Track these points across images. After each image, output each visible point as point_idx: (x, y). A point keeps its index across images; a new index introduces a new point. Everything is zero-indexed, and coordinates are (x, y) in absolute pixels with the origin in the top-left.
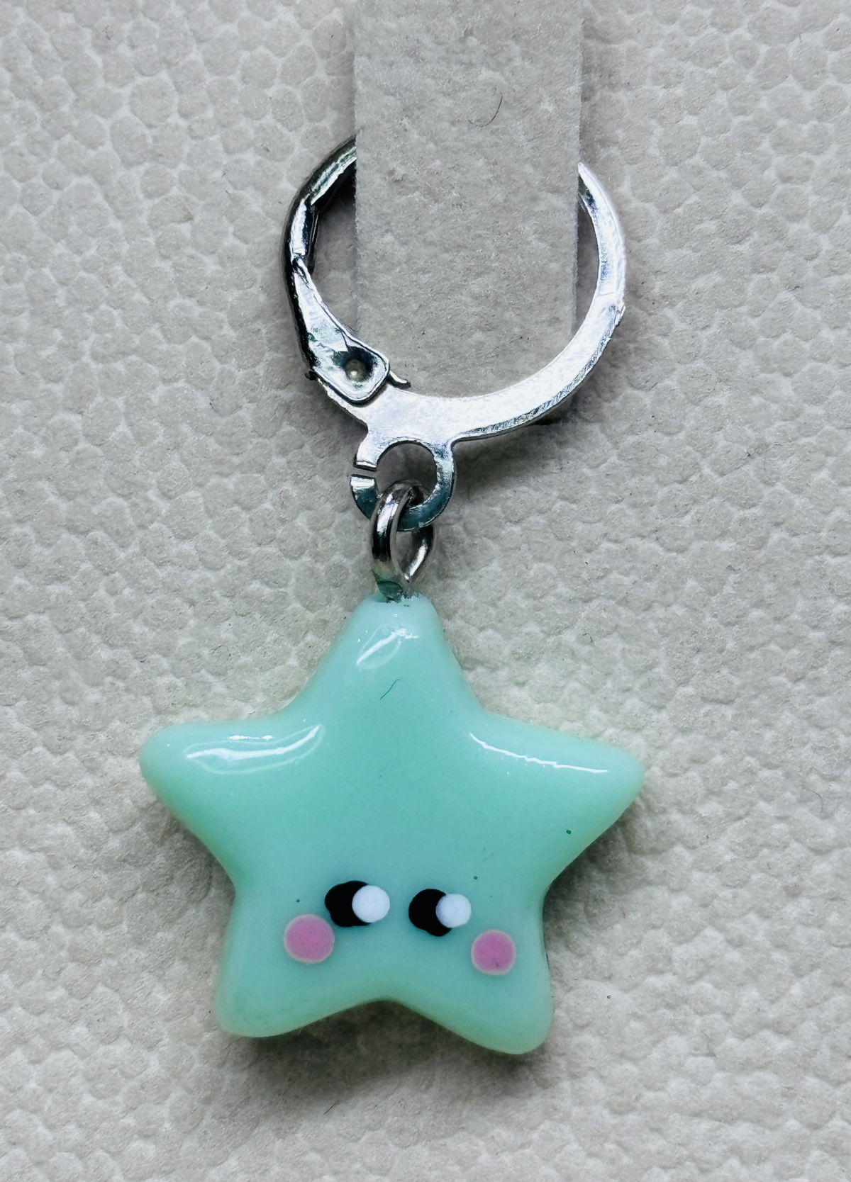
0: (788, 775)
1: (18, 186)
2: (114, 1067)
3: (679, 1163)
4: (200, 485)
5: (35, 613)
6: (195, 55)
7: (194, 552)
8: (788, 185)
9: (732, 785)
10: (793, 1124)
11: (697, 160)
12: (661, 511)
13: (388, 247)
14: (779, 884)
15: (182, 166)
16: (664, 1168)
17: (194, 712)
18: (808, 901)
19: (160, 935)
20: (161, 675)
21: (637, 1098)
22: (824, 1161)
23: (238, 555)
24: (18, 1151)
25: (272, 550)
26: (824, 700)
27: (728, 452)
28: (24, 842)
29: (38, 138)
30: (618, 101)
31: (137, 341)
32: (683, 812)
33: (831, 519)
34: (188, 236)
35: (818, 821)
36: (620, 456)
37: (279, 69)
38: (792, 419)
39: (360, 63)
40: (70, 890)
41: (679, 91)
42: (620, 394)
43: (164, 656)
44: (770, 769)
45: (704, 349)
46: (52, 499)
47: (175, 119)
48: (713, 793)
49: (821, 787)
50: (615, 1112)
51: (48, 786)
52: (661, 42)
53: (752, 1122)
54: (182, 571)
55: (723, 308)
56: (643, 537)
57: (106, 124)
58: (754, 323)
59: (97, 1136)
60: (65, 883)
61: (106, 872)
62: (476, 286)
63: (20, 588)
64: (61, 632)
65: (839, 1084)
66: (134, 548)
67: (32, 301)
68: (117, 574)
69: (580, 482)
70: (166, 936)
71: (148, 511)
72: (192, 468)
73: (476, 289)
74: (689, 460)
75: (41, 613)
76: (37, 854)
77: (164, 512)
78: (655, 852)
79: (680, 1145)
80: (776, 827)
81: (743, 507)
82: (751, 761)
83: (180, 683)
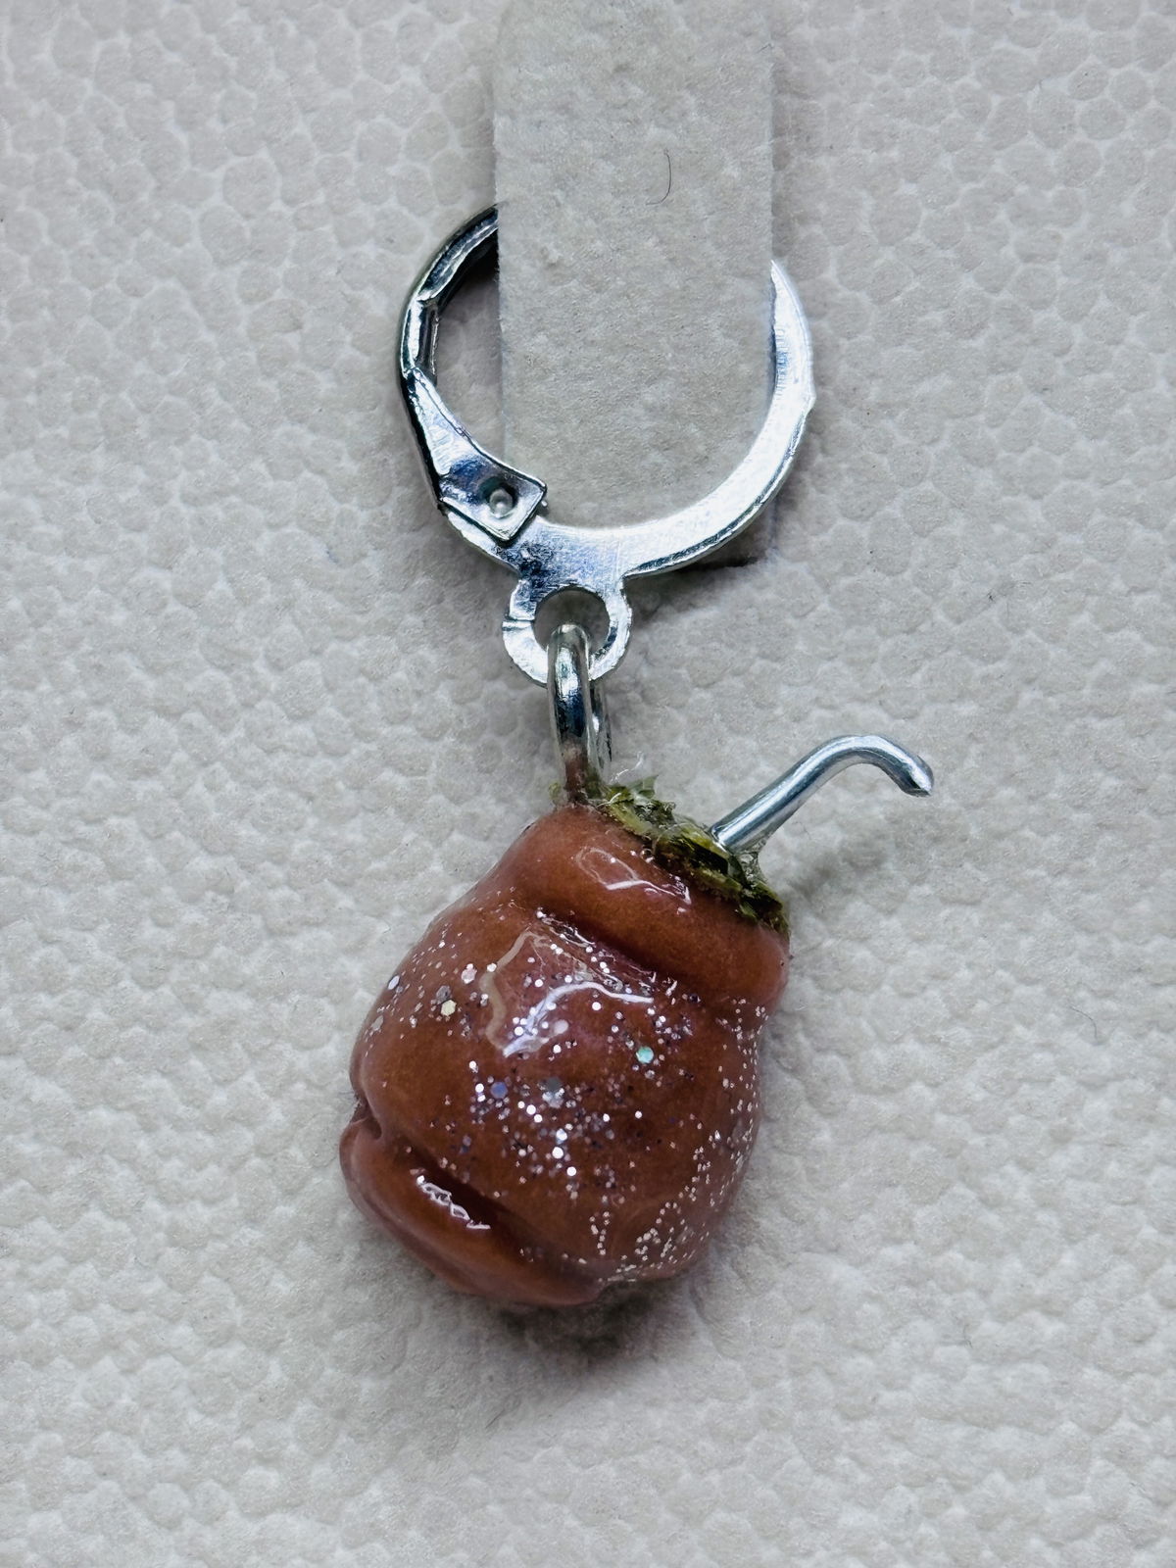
0: (1051, 993)
1: (89, 294)
2: (225, 1375)
3: (929, 1479)
4: (317, 653)
5: (116, 813)
6: (301, 128)
7: (311, 735)
8: (1030, 265)
9: (981, 1006)
10: (1069, 1428)
11: (917, 237)
12: (883, 669)
13: (541, 350)
14: (1043, 1127)
15: (287, 264)
16: (911, 1486)
17: (315, 932)
18: (1080, 1148)
19: (280, 1209)
20: (273, 887)
21: (874, 1399)
22: (1108, 1474)
23: (365, 737)
24: (107, 1484)
25: (407, 730)
26: (1092, 897)
27: (965, 594)
28: (110, 1098)
29: (112, 235)
30: (819, 169)
31: (236, 479)
32: (922, 1041)
33: (1093, 674)
34: (297, 348)
35: (1089, 1049)
36: (832, 603)
37: (403, 142)
38: (1042, 551)
39: (500, 123)
40: (167, 1155)
41: (894, 154)
42: (830, 526)
43: (278, 863)
44: (1028, 985)
45: (932, 469)
46: (137, 675)
47: (277, 206)
48: (959, 1017)
49: (1092, 1006)
50: (848, 1418)
51: (139, 1029)
52: (870, 96)
53: (1020, 1427)
54: (297, 758)
55: (954, 417)
56: (863, 701)
57: (194, 215)
58: (993, 434)
59: (206, 1464)
60: (160, 1149)
61: (211, 1133)
62: (649, 396)
63: (99, 785)
64: (150, 838)
65: (1126, 1375)
66: (239, 733)
67: (108, 433)
68: (218, 765)
69: (785, 635)
70: (286, 1210)
71: (254, 686)
72: (307, 631)
73: (649, 399)
74: (917, 605)
75: (124, 815)
76: (126, 1113)
77: (273, 687)
78: (887, 1091)
79: (929, 1456)
80: (1038, 1056)
81: (985, 661)
82: (1003, 975)
83: (297, 897)
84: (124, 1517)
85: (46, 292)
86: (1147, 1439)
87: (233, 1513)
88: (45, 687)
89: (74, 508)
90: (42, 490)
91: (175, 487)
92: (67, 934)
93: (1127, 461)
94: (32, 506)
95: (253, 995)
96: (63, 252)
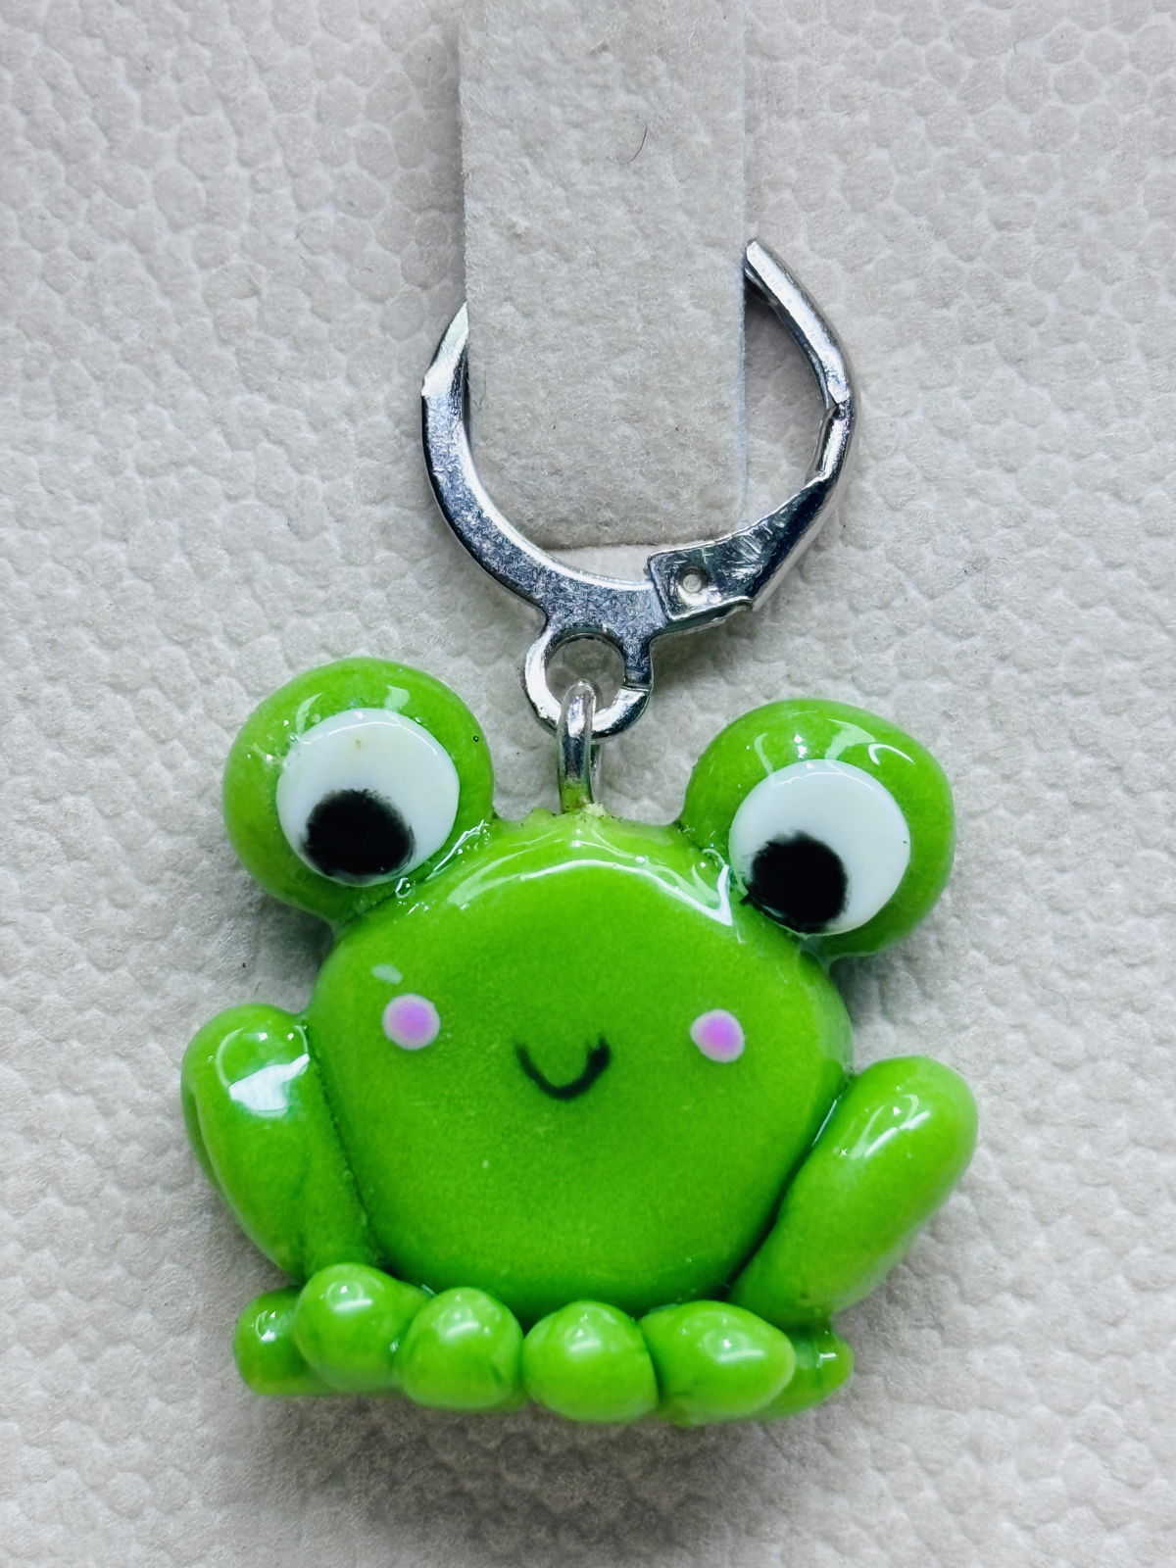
0: (1026, 974)
1: (38, 257)
2: (186, 1363)
4: (278, 628)
5: (72, 793)
8: (1005, 233)
9: (953, 986)
10: (1041, 1411)
11: (890, 204)
12: (856, 646)
13: (508, 319)
14: (1016, 1109)
15: (244, 227)
18: (1053, 1129)
22: (1081, 1456)
24: (69, 1473)
26: (1067, 877)
27: (938, 568)
28: (67, 1082)
29: (63, 197)
30: (790, 133)
31: (193, 449)
33: (1068, 651)
34: (254, 315)
35: (1062, 1030)
37: (363, 102)
39: (466, 89)
44: (1002, 965)
46: (93, 650)
47: (233, 168)
49: (1065, 986)
51: (95, 1012)
52: (841, 58)
53: (990, 1409)
55: (928, 388)
56: (836, 678)
58: (965, 406)
59: (168, 1451)
60: (119, 1133)
64: (107, 817)
65: (1097, 1358)
66: (197, 709)
67: (60, 402)
68: (176, 743)
71: (213, 661)
72: (268, 605)
73: (618, 370)
74: (889, 580)
75: (82, 794)
76: (83, 1097)
77: (233, 662)
80: (1011, 1037)
82: (976, 956)
84: (84, 1507)
86: (1119, 1421)
89: (26, 478)
91: (128, 456)
92: (20, 915)
93: (1101, 435)
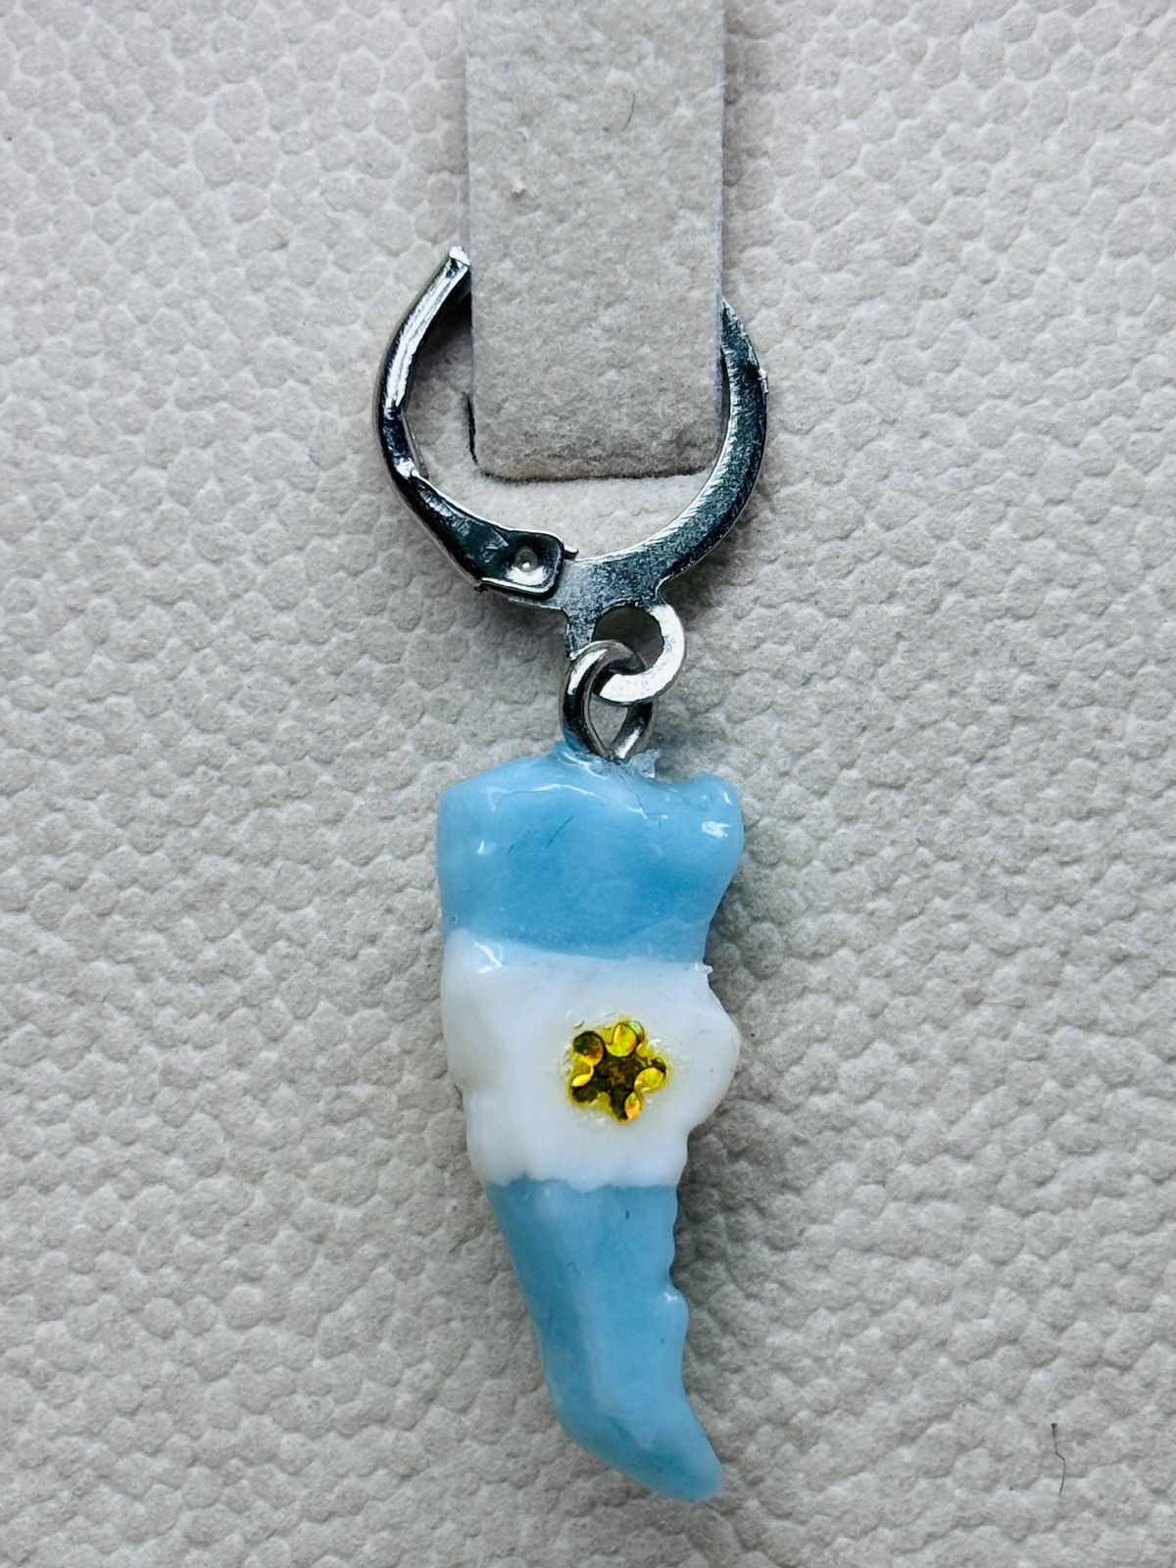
0: (965, 868)
1: (90, 210)
2: (214, 1202)
3: (848, 1304)
4: (300, 549)
5: (116, 693)
7: (294, 624)
8: (960, 198)
9: (903, 880)
10: (975, 1261)
11: (857, 171)
12: (819, 572)
13: (507, 273)
14: (959, 990)
15: (274, 186)
16: (832, 1310)
17: (298, 804)
18: (990, 1009)
19: (264, 1054)
20: (260, 762)
21: (800, 1232)
22: (1010, 1301)
23: (344, 627)
24: (107, 1297)
25: (383, 620)
26: (1007, 782)
27: (895, 504)
28: (107, 950)
29: (112, 156)
30: (767, 104)
31: (227, 386)
32: (847, 910)
33: (1012, 579)
34: (283, 265)
35: (1000, 918)
37: (382, 74)
38: (967, 465)
40: (162, 1004)
41: (838, 92)
43: (262, 741)
44: (946, 861)
45: (867, 387)
46: (134, 566)
47: (265, 132)
48: (883, 890)
49: (1005, 881)
50: (775, 1248)
51: (136, 890)
52: (816, 36)
54: (281, 645)
55: (888, 339)
56: (800, 601)
57: (188, 139)
58: (925, 356)
59: (197, 1280)
60: (156, 998)
61: (202, 985)
62: (606, 318)
63: (99, 666)
64: (146, 716)
65: (1026, 1214)
66: (226, 622)
67: (108, 341)
68: (208, 650)
70: (271, 1055)
71: (242, 578)
72: (291, 528)
73: (607, 321)
74: (851, 513)
75: (124, 694)
76: (125, 965)
77: (260, 579)
78: (815, 957)
79: (850, 1284)
80: (954, 926)
81: (912, 565)
82: (924, 853)
83: (281, 772)
84: (123, 1328)
85: (51, 209)
86: (1045, 1270)
87: (220, 1326)
88: (49, 576)
89: (78, 411)
90: (47, 394)
92: (70, 802)
94: (38, 408)
95: (241, 861)
96: (66, 170)
